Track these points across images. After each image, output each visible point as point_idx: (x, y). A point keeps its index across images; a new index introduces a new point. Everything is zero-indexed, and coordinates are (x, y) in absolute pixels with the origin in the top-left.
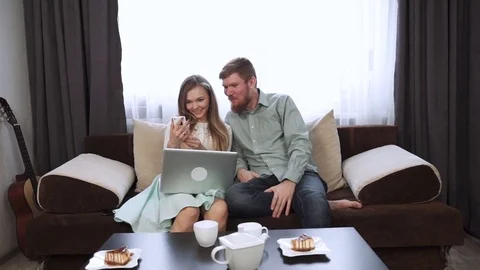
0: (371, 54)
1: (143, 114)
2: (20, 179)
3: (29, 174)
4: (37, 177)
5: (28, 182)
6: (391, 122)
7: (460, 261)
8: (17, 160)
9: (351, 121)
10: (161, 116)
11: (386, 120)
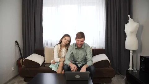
0: (100, 32)
1: (47, 44)
2: (20, 59)
3: (21, 58)
4: (23, 58)
5: (21, 60)
6: (104, 48)
7: (117, 80)
8: (19, 55)
9: (95, 47)
10: (51, 45)
11: (103, 47)
